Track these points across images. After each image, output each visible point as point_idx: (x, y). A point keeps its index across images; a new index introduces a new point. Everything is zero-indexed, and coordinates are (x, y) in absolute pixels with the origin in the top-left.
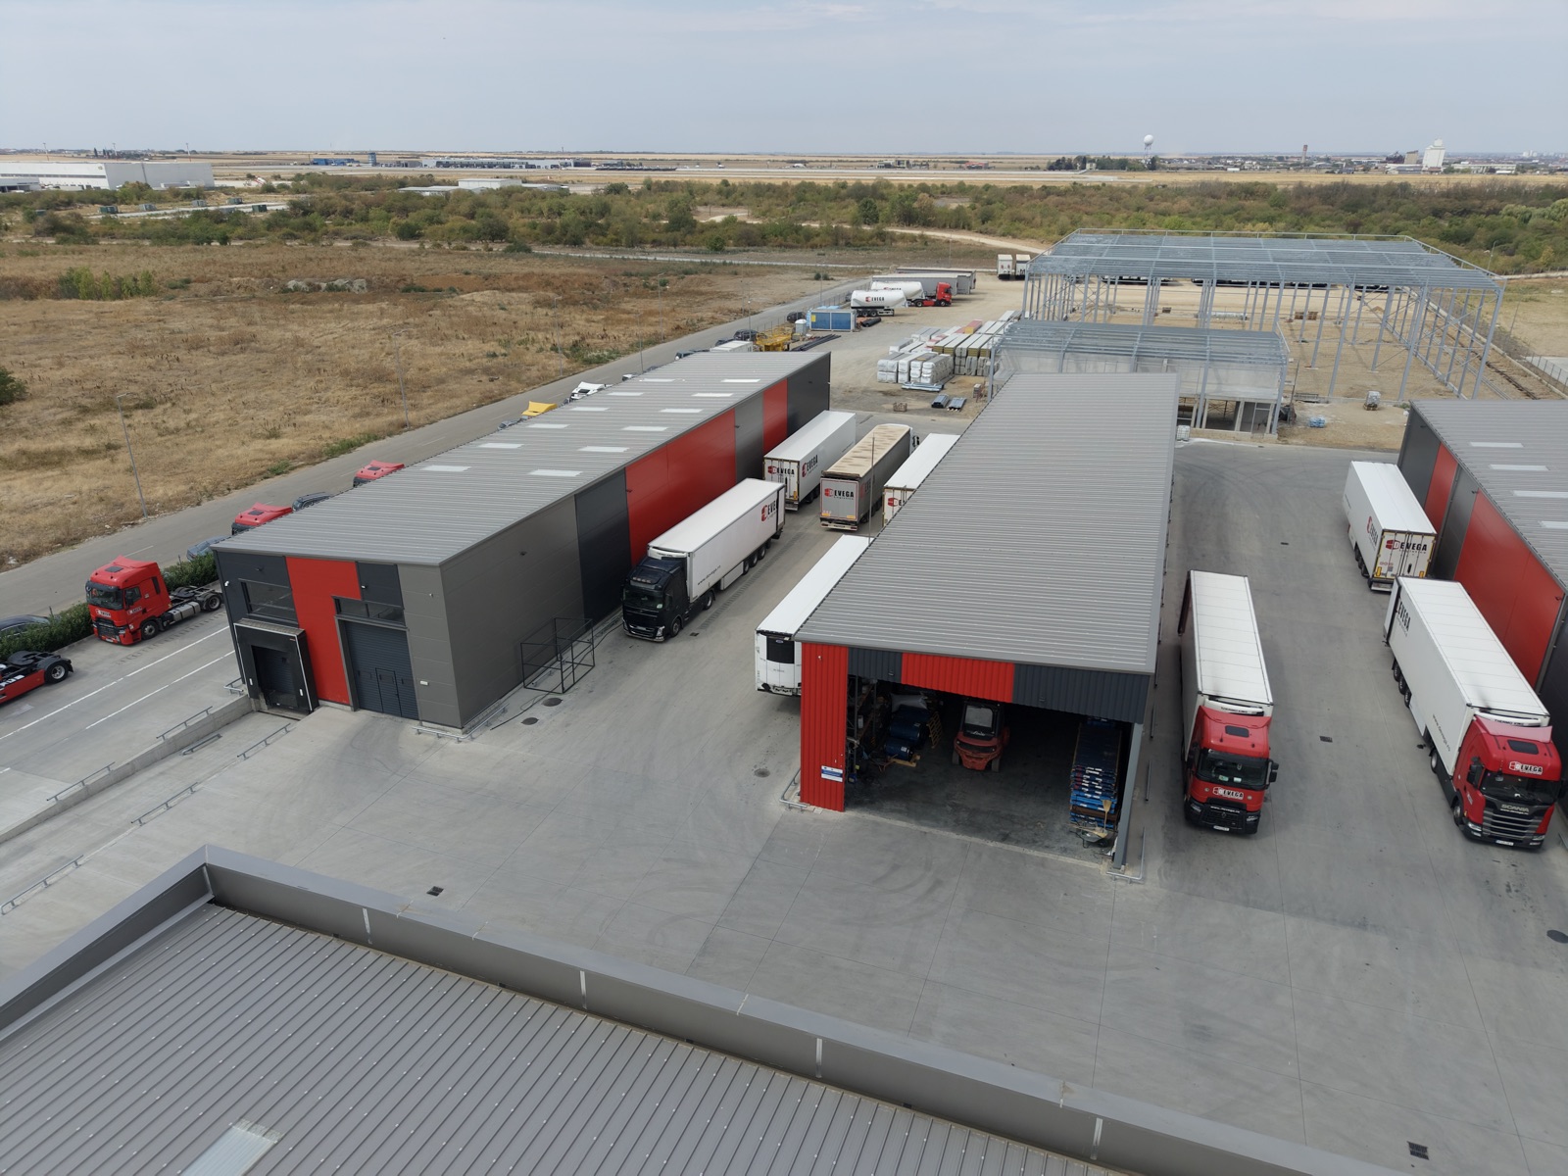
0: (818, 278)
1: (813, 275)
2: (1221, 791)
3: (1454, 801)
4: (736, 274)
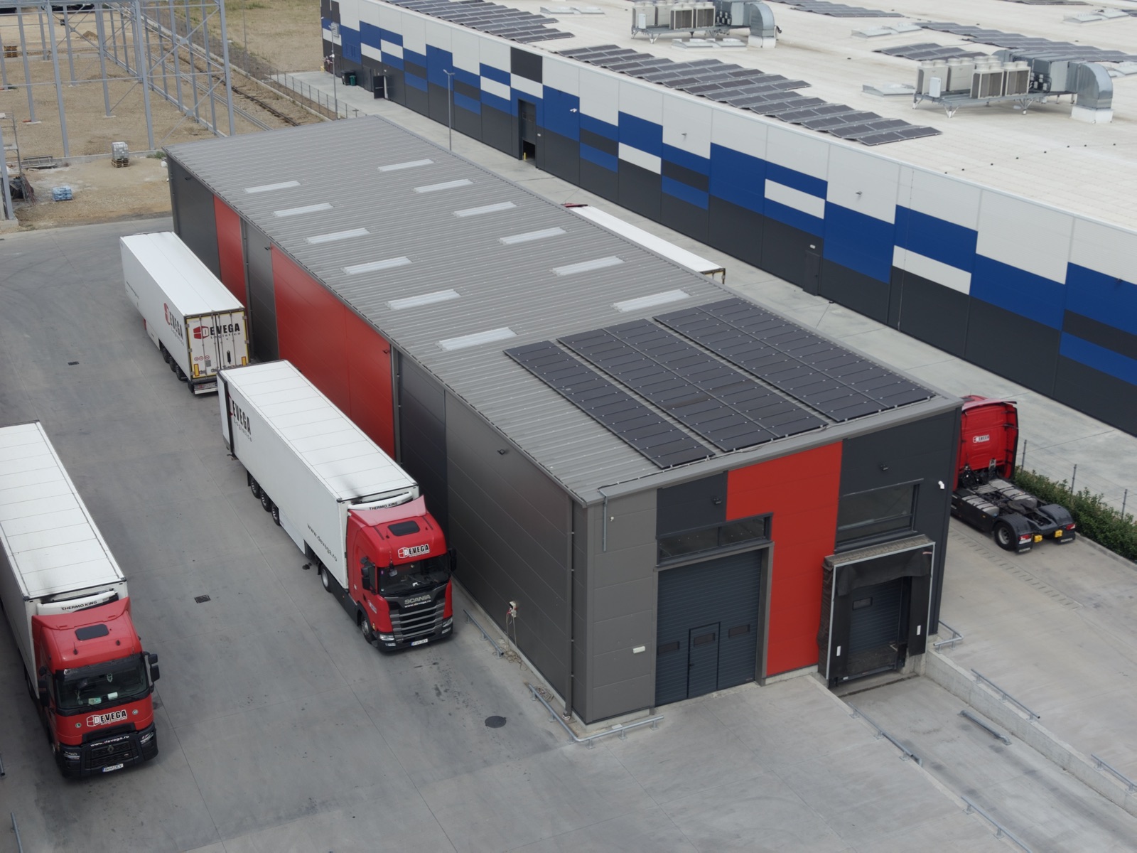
2: (97, 720)
3: (359, 616)
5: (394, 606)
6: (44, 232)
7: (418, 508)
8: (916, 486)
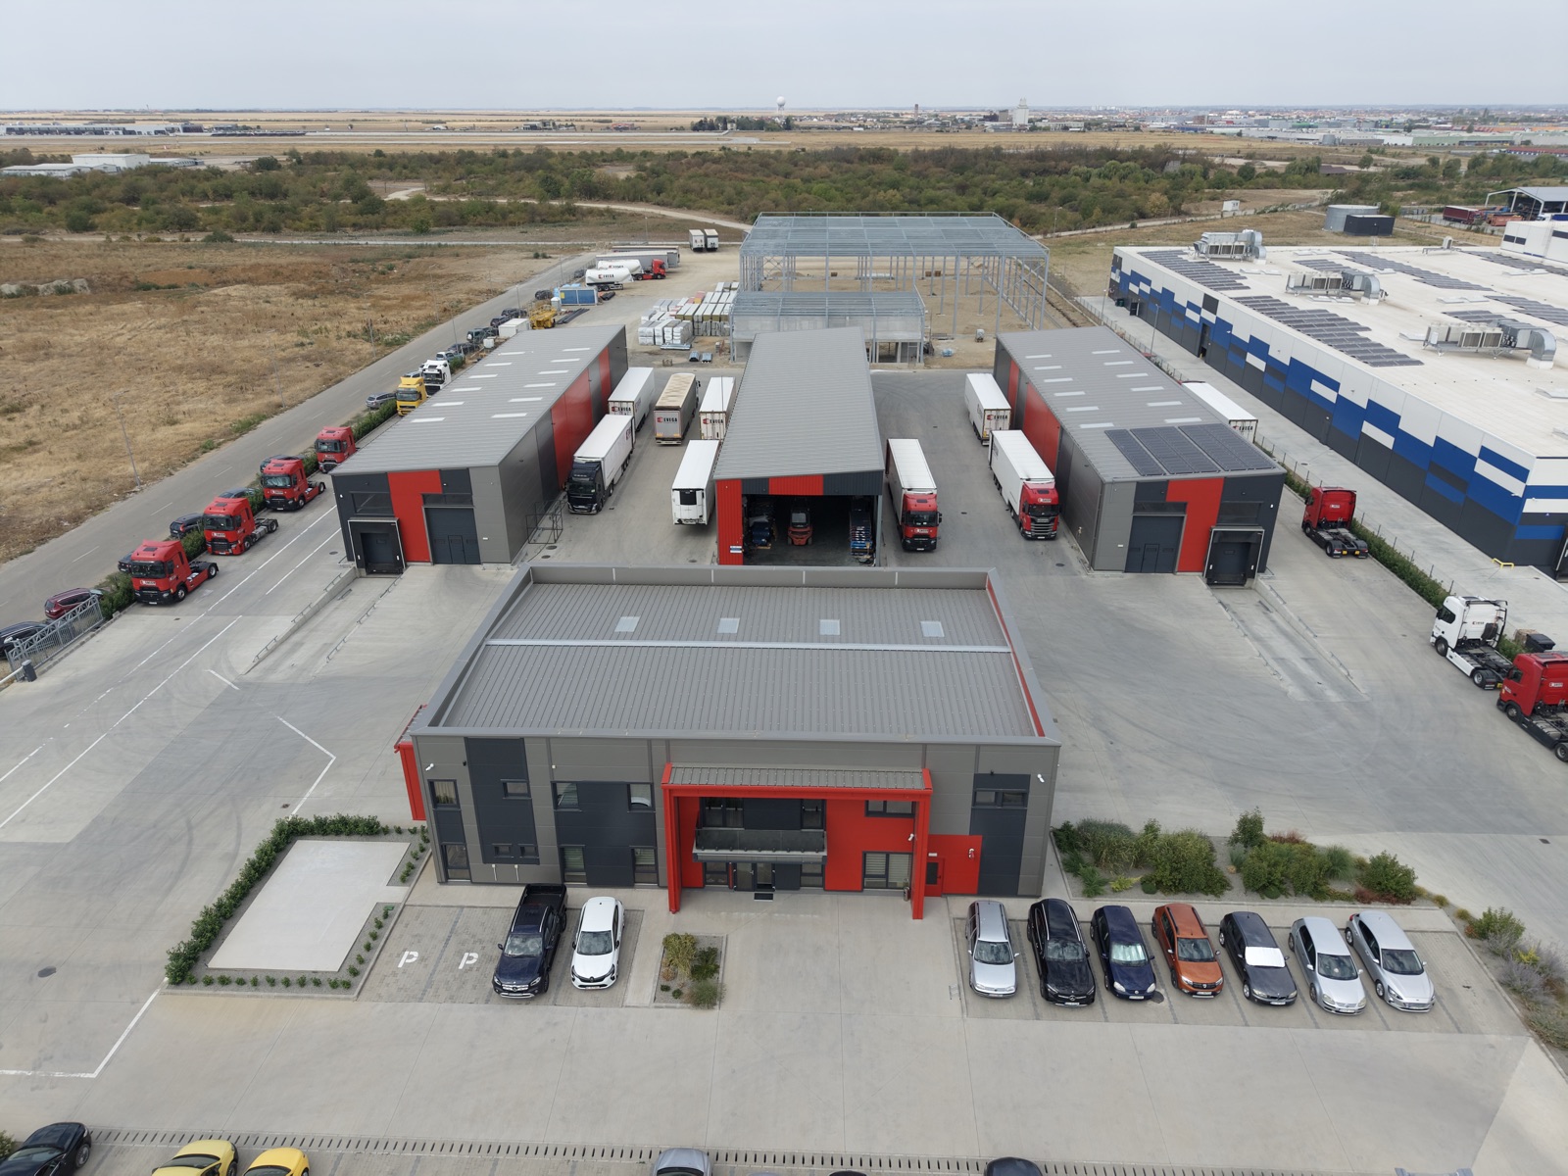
0: (537, 256)
1: (532, 254)
2: (918, 531)
4: (458, 256)
5: (1033, 520)
6: (935, 371)
7: (1052, 486)
8: (1260, 504)
